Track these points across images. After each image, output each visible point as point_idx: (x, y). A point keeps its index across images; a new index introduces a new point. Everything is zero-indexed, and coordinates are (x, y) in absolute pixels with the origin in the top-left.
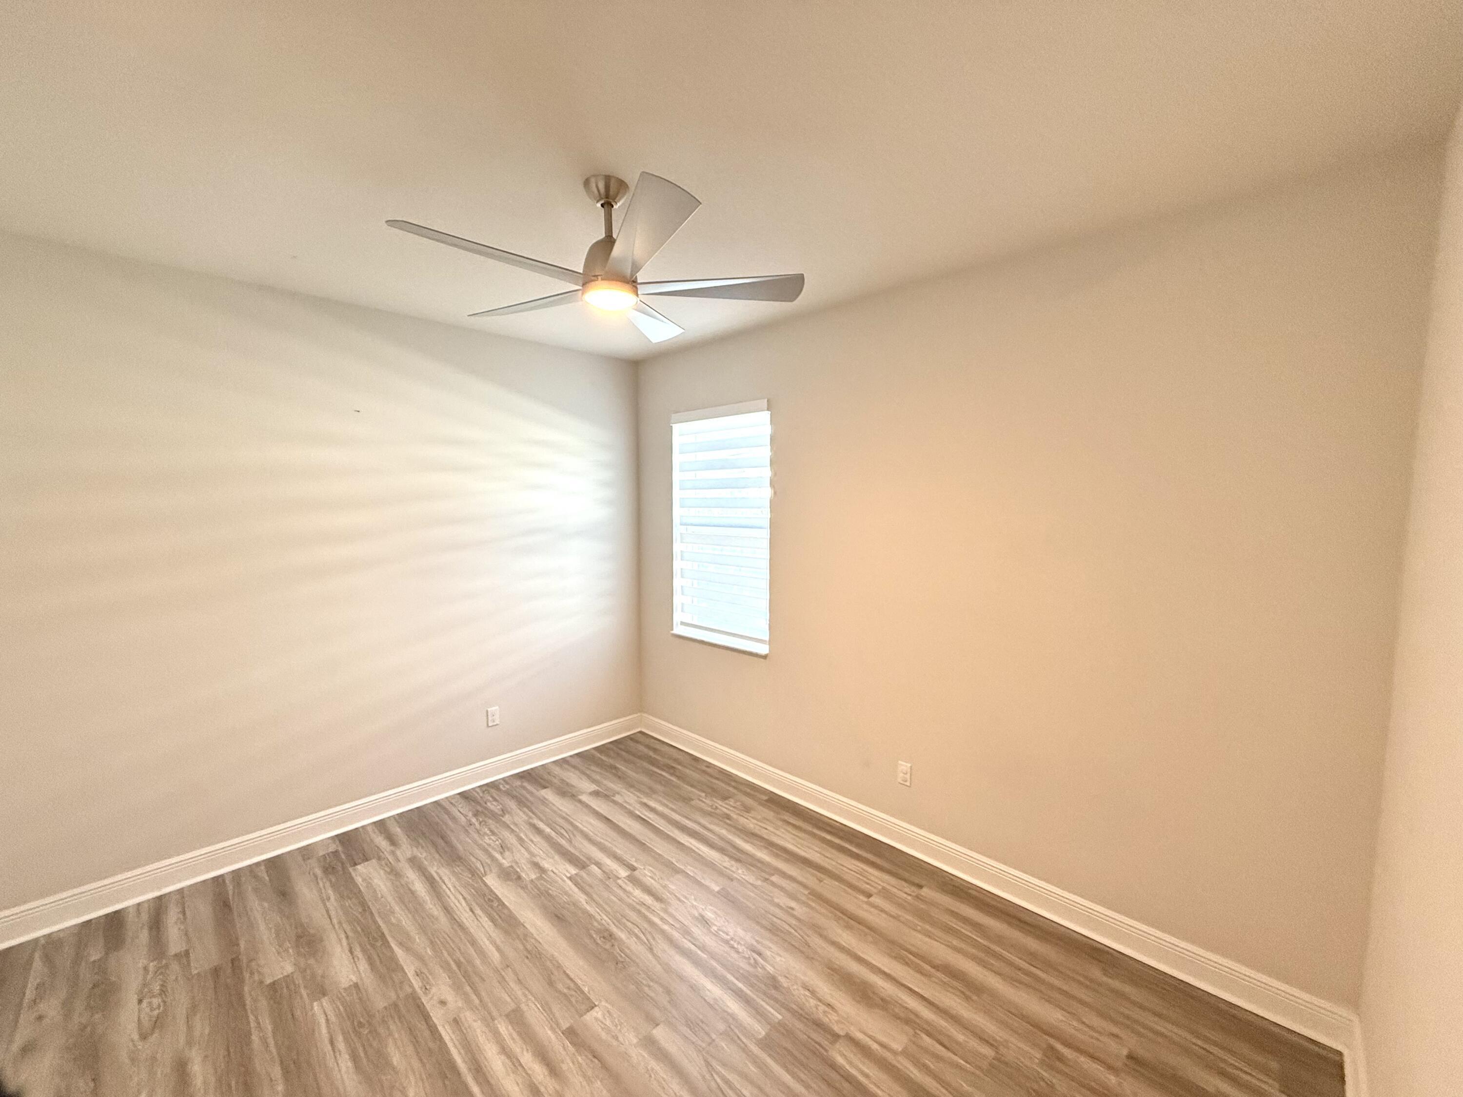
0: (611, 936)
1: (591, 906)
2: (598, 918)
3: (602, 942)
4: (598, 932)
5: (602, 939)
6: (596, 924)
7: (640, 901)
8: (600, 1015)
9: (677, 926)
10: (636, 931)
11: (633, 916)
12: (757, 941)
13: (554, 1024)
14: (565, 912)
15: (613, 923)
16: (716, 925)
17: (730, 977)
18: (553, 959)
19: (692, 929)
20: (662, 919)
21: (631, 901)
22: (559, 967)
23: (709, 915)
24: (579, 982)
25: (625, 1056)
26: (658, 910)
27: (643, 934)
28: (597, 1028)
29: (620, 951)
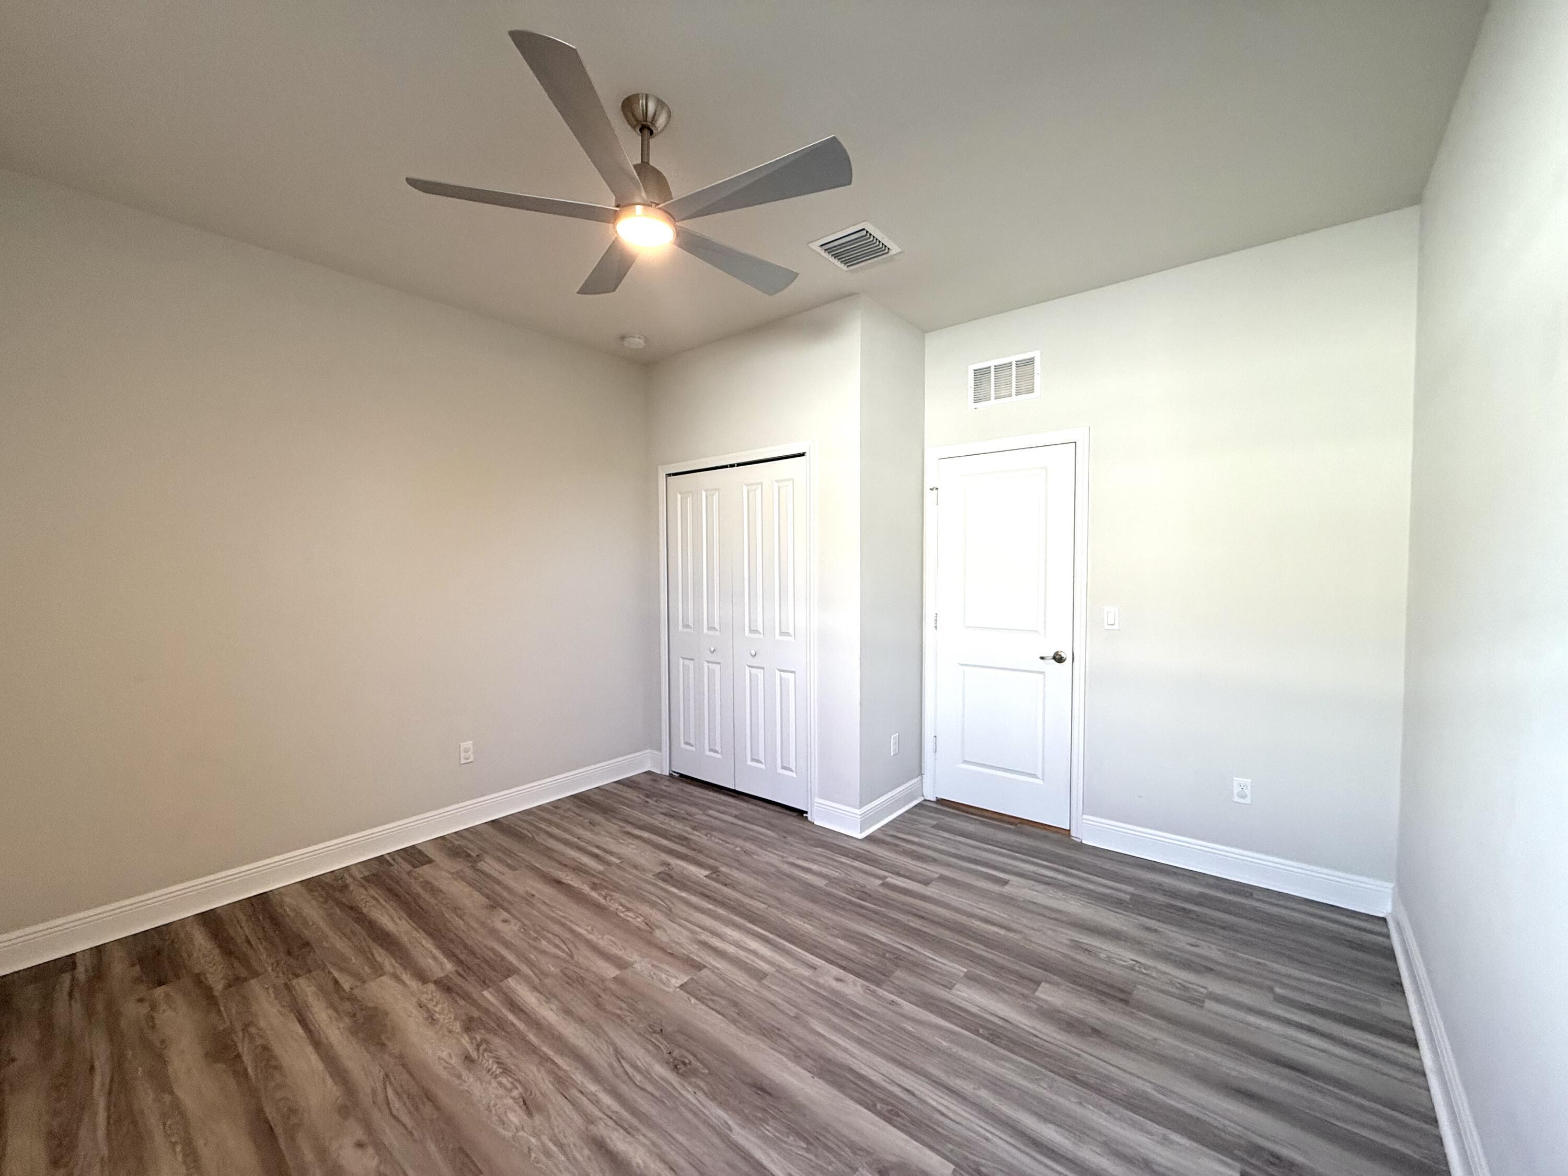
0: (676, 1067)
1: (718, 1118)
2: (700, 1095)
3: (686, 1058)
4: (695, 1073)
5: (687, 1061)
6: (702, 1084)
7: (633, 1136)
8: (673, 981)
9: (574, 1092)
10: (638, 1078)
11: (644, 1104)
12: (459, 1077)
13: (714, 970)
14: (759, 1102)
15: (674, 1088)
16: (513, 1098)
17: (521, 1026)
18: (744, 1029)
19: (551, 1087)
20: (596, 1102)
21: (651, 1135)
22: (734, 1022)
23: (515, 1117)
24: (704, 1007)
25: (642, 956)
26: (601, 1119)
27: (627, 1074)
28: (672, 971)
29: (660, 1048)
